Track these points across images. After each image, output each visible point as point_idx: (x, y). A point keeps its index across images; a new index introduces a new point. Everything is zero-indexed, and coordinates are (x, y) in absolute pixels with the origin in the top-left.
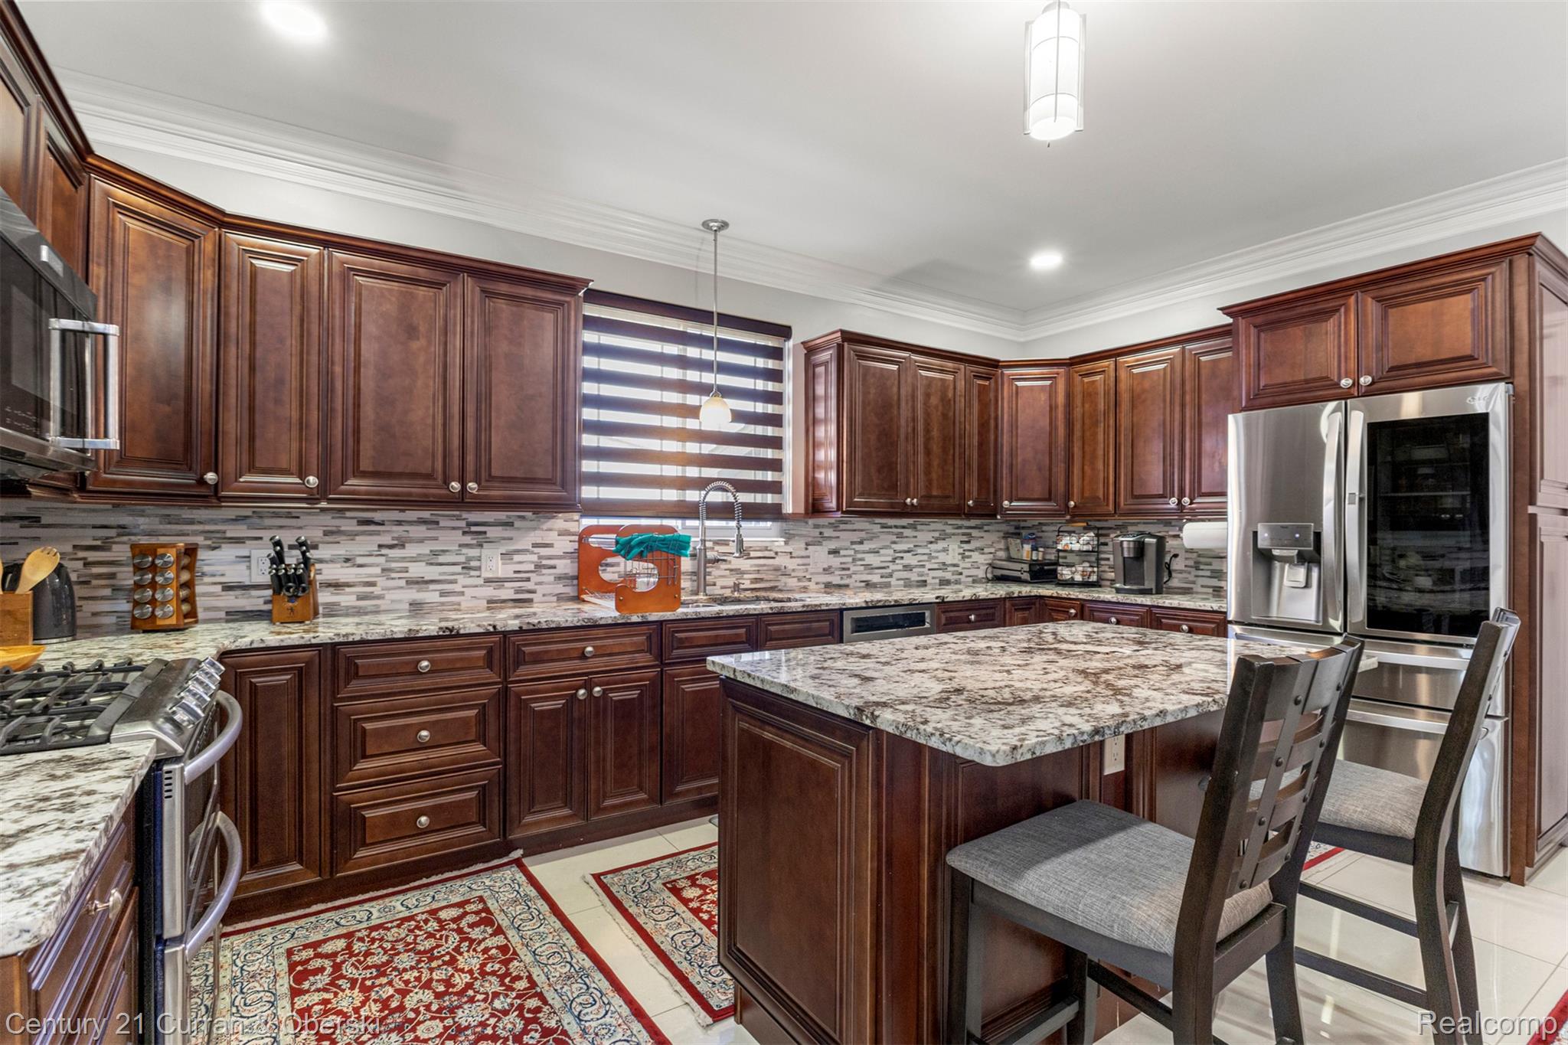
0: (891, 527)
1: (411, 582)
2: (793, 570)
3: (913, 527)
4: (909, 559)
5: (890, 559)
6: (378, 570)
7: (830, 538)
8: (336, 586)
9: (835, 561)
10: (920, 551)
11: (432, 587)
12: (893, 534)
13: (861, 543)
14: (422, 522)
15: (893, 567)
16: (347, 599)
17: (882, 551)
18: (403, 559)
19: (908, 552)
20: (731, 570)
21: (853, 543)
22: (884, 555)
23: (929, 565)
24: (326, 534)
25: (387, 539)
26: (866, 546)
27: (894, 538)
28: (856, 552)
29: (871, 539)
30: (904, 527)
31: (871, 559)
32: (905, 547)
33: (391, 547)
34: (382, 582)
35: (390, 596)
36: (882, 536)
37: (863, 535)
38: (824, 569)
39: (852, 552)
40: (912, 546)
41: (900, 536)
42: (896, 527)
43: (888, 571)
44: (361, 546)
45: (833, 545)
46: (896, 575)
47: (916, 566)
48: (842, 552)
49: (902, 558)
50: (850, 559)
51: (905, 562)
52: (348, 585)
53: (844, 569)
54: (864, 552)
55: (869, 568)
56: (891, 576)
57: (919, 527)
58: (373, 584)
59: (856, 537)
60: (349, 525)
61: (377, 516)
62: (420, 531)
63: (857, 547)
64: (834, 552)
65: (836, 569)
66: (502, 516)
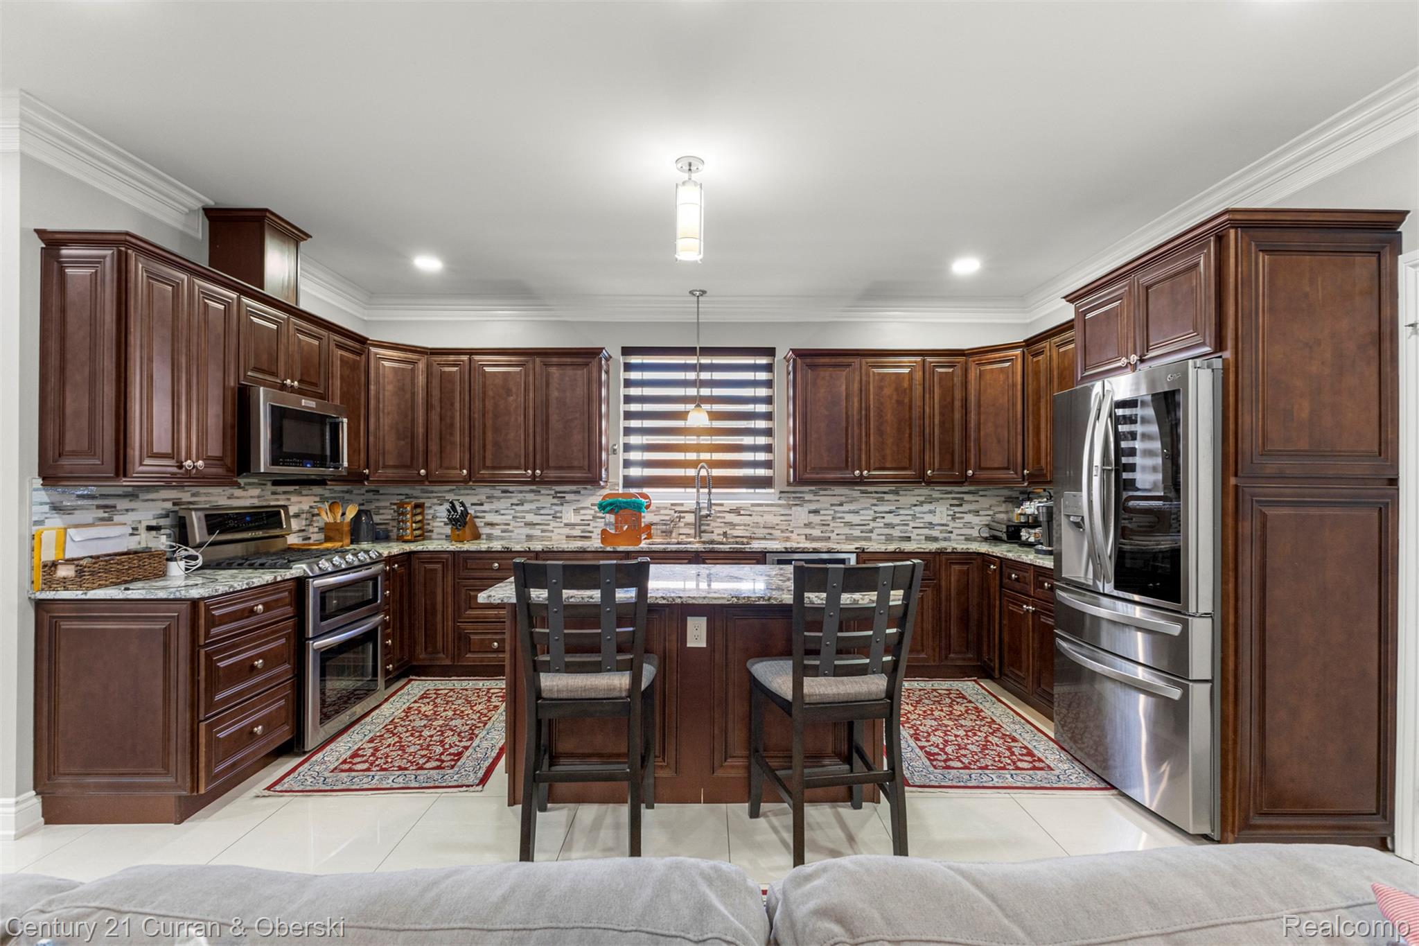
0: (871, 493)
1: (527, 524)
2: (777, 524)
3: (896, 493)
4: (890, 519)
5: (870, 518)
6: (511, 517)
7: (810, 501)
8: (491, 525)
9: (815, 519)
10: (902, 512)
11: (537, 527)
12: (873, 498)
13: (841, 505)
14: (532, 491)
15: (872, 524)
16: (496, 532)
17: (861, 512)
18: (523, 512)
19: (890, 512)
20: (725, 523)
21: (832, 505)
22: (863, 515)
23: (912, 524)
24: (488, 497)
25: (515, 501)
26: (846, 507)
27: (875, 501)
28: (835, 512)
29: (851, 502)
30: (885, 493)
31: (849, 518)
32: (887, 509)
33: (517, 505)
34: (512, 523)
35: (517, 531)
36: (862, 500)
37: (843, 499)
38: (805, 525)
39: (832, 512)
40: (894, 508)
41: (881, 500)
42: (876, 492)
43: (870, 527)
44: (503, 504)
45: (813, 507)
46: (877, 531)
47: (898, 525)
48: (822, 512)
49: (883, 517)
50: (830, 518)
51: (886, 521)
52: (497, 525)
53: (824, 525)
54: (844, 512)
55: (849, 524)
56: (871, 531)
57: (901, 493)
58: (508, 524)
59: (836, 500)
60: (497, 493)
61: (511, 489)
62: (531, 496)
63: (837, 508)
64: (816, 512)
65: (817, 524)
66: (574, 488)
